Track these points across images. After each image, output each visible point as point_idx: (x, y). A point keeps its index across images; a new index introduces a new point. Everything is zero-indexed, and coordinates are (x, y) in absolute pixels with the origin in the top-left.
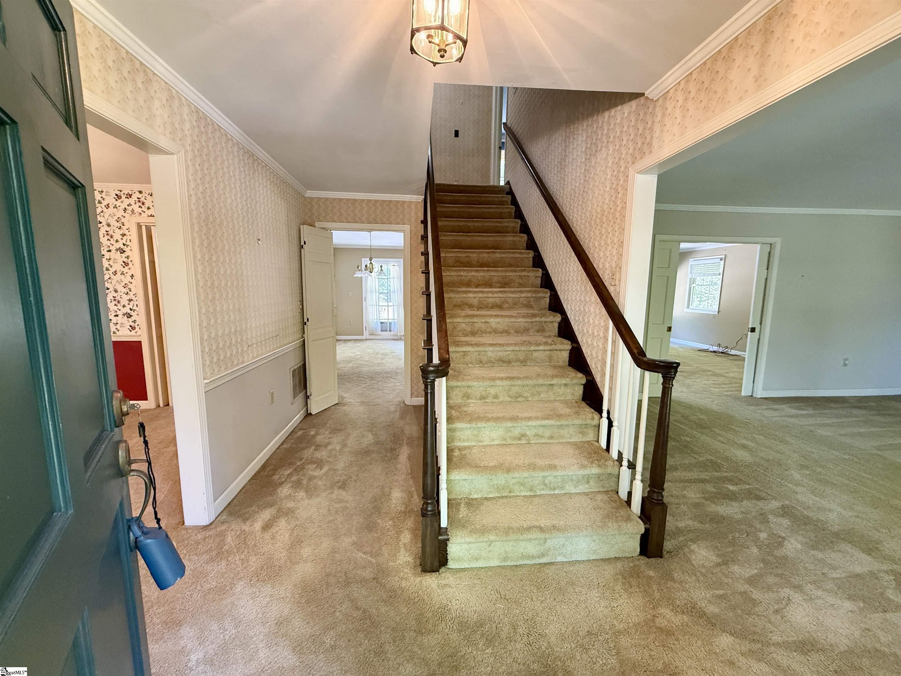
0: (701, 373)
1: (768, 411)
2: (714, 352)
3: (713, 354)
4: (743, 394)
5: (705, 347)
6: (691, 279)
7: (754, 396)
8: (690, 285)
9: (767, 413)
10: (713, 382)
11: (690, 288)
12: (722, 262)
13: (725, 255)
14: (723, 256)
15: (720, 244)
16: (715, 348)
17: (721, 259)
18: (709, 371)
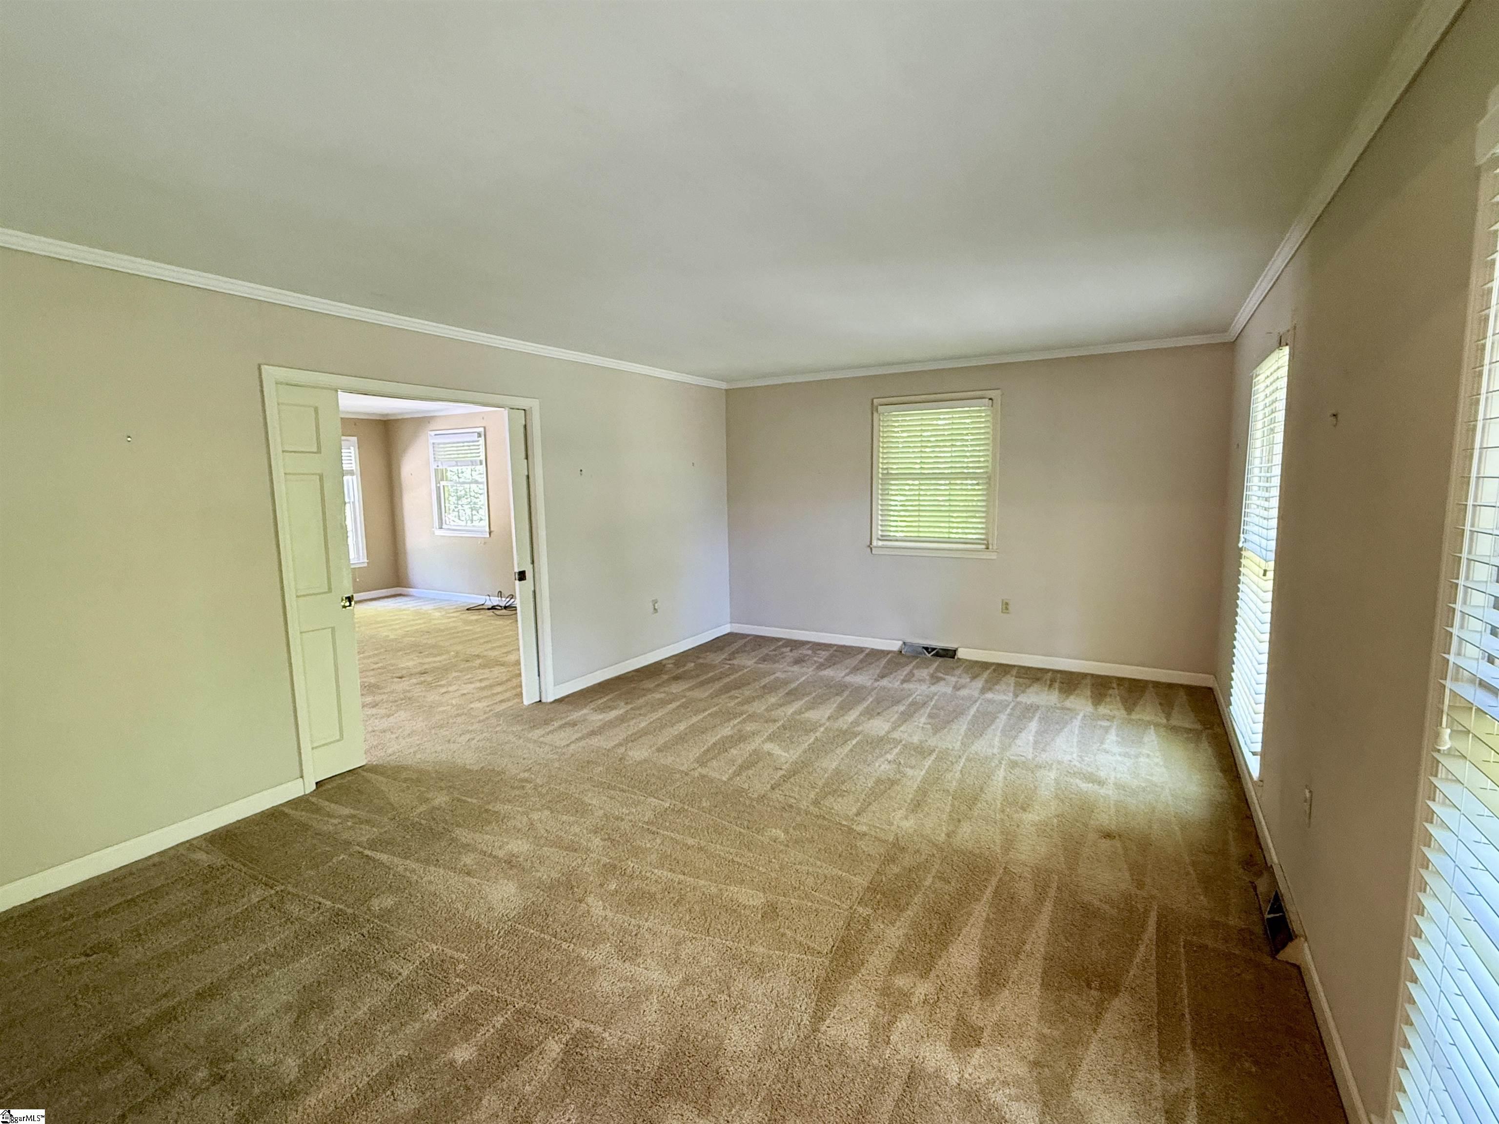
0: (463, 665)
1: (563, 734)
2: (493, 608)
3: (490, 613)
4: (526, 702)
5: (479, 600)
6: (436, 470)
7: (544, 700)
8: (437, 482)
9: (561, 738)
10: (478, 685)
11: (438, 489)
12: (482, 440)
13: (485, 428)
14: (482, 430)
15: (471, 405)
16: (495, 601)
17: (479, 435)
18: (478, 656)
